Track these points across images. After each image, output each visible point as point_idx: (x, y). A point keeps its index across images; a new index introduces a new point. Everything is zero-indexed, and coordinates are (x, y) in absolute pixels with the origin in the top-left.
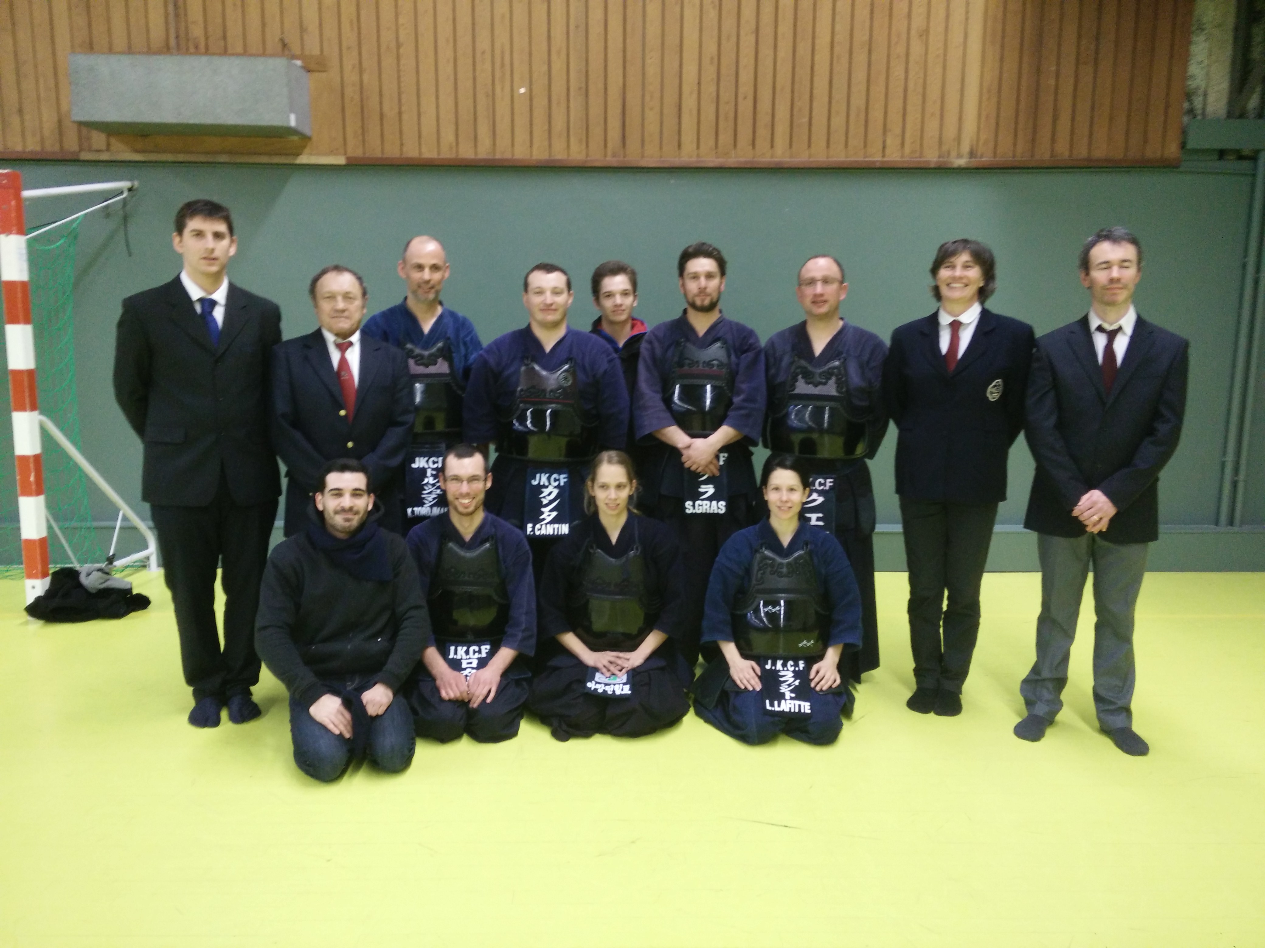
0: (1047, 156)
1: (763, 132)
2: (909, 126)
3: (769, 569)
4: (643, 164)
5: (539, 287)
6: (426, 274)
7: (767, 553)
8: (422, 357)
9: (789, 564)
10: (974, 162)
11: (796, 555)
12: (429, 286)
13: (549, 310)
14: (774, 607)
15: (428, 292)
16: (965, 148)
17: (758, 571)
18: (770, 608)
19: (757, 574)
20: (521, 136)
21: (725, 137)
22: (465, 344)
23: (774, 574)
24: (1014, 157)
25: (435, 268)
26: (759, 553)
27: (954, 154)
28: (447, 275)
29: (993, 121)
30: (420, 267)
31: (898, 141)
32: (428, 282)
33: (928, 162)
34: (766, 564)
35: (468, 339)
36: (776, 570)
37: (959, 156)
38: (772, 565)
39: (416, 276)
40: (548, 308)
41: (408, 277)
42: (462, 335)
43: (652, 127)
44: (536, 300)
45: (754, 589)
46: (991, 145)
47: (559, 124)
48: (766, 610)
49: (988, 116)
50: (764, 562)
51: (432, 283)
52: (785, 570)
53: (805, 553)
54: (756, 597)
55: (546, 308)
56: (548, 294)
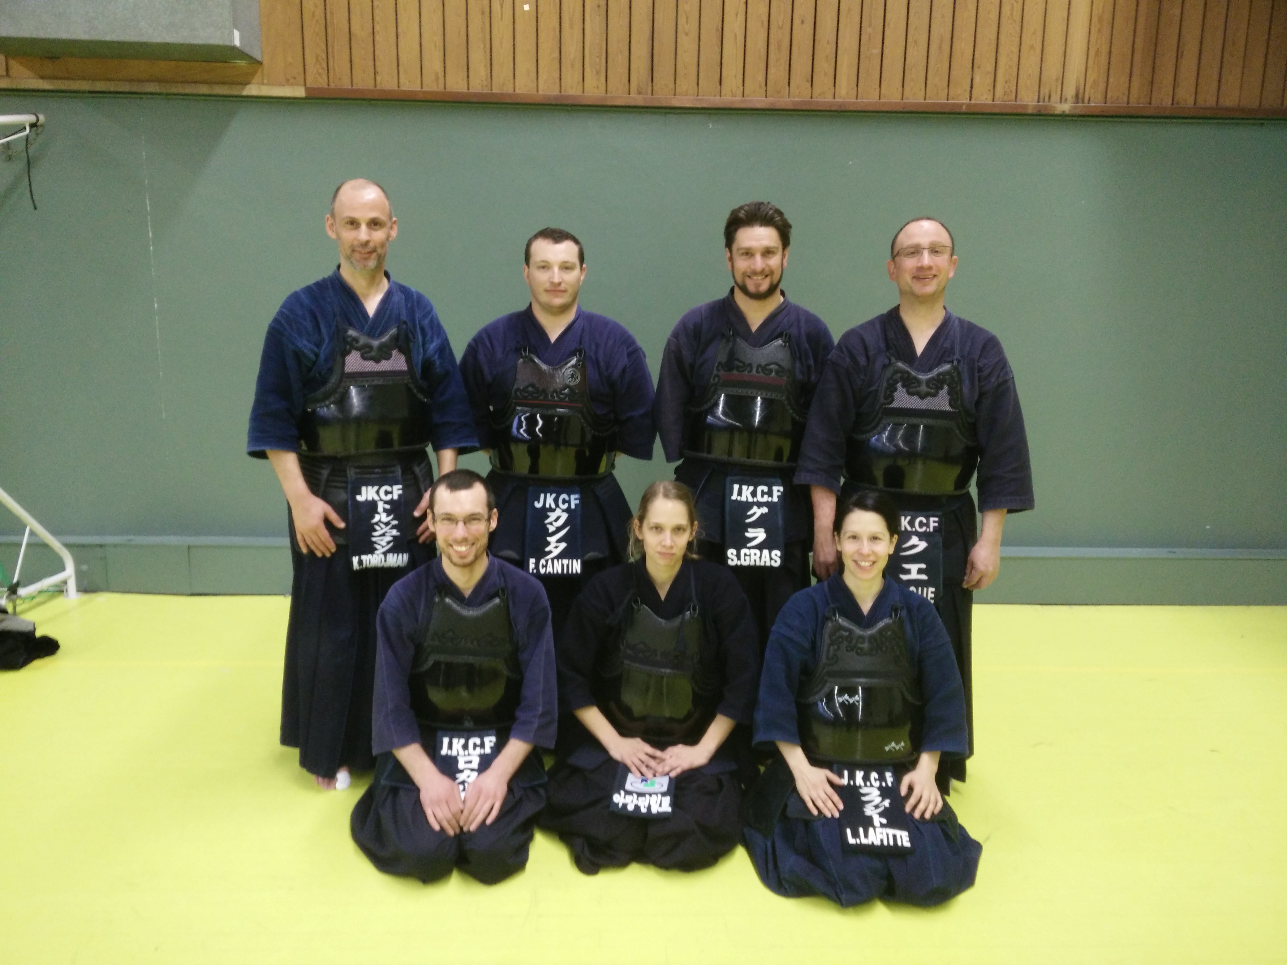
0: (1168, 102)
1: (824, 67)
2: (1002, 60)
3: (845, 643)
4: (676, 103)
5: (546, 262)
6: (363, 233)
7: (841, 621)
8: (369, 347)
9: (872, 637)
10: (1080, 108)
11: (881, 624)
12: (367, 250)
13: (557, 291)
14: (850, 696)
15: (366, 259)
16: (1070, 92)
17: (830, 645)
18: (846, 696)
19: (828, 651)
20: (525, 65)
21: (778, 72)
22: (422, 329)
23: (852, 650)
24: (1128, 103)
25: (374, 223)
26: (832, 620)
27: (1055, 98)
28: (394, 234)
29: (1104, 59)
30: (354, 223)
31: (990, 79)
32: (367, 243)
33: (1025, 106)
34: (841, 637)
35: (426, 322)
36: (852, 643)
37: (1062, 99)
38: (849, 638)
39: (348, 235)
40: (555, 289)
41: (339, 237)
42: (418, 316)
43: (687, 57)
44: (542, 277)
45: (825, 670)
46: (1102, 87)
47: (572, 49)
48: (841, 700)
49: (1097, 53)
50: (838, 634)
51: (371, 245)
52: (866, 646)
53: (894, 622)
54: (826, 682)
55: (553, 288)
56: (556, 269)
